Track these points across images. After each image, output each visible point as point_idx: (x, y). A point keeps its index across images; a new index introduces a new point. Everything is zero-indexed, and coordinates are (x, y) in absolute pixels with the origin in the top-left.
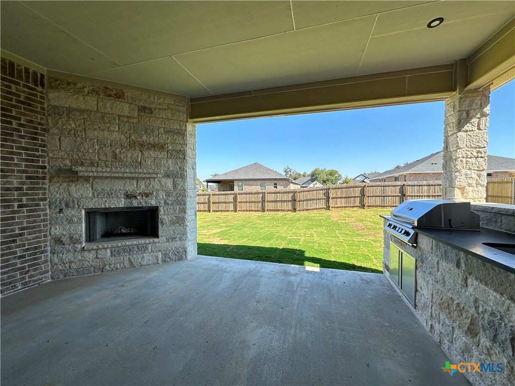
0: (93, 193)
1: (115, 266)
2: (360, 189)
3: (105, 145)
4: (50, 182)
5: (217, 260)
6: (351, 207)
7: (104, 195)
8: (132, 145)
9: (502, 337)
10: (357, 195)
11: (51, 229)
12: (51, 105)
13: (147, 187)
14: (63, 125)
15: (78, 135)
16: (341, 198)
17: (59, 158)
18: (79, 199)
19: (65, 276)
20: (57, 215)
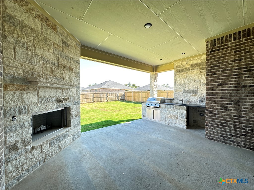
0: (38, 100)
1: (52, 154)
2: (93, 94)
3: (46, 62)
4: (4, 90)
6: (89, 103)
7: (45, 101)
8: (60, 65)
10: (92, 97)
11: (6, 138)
13: (66, 94)
14: (19, 37)
15: (30, 50)
16: (85, 99)
17: (14, 67)
18: (29, 105)
20: (11, 123)
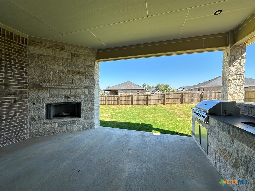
0: (50, 96)
1: (60, 131)
2: (180, 94)
3: (55, 72)
4: (29, 90)
5: (109, 129)
6: (176, 103)
7: (55, 97)
8: (68, 72)
9: (250, 169)
10: (179, 97)
11: (29, 113)
12: (30, 53)
13: (75, 93)
14: (36, 63)
15: (43, 68)
16: (171, 99)
17: (34, 79)
18: (43, 98)
19: (36, 136)
20: (32, 106)
